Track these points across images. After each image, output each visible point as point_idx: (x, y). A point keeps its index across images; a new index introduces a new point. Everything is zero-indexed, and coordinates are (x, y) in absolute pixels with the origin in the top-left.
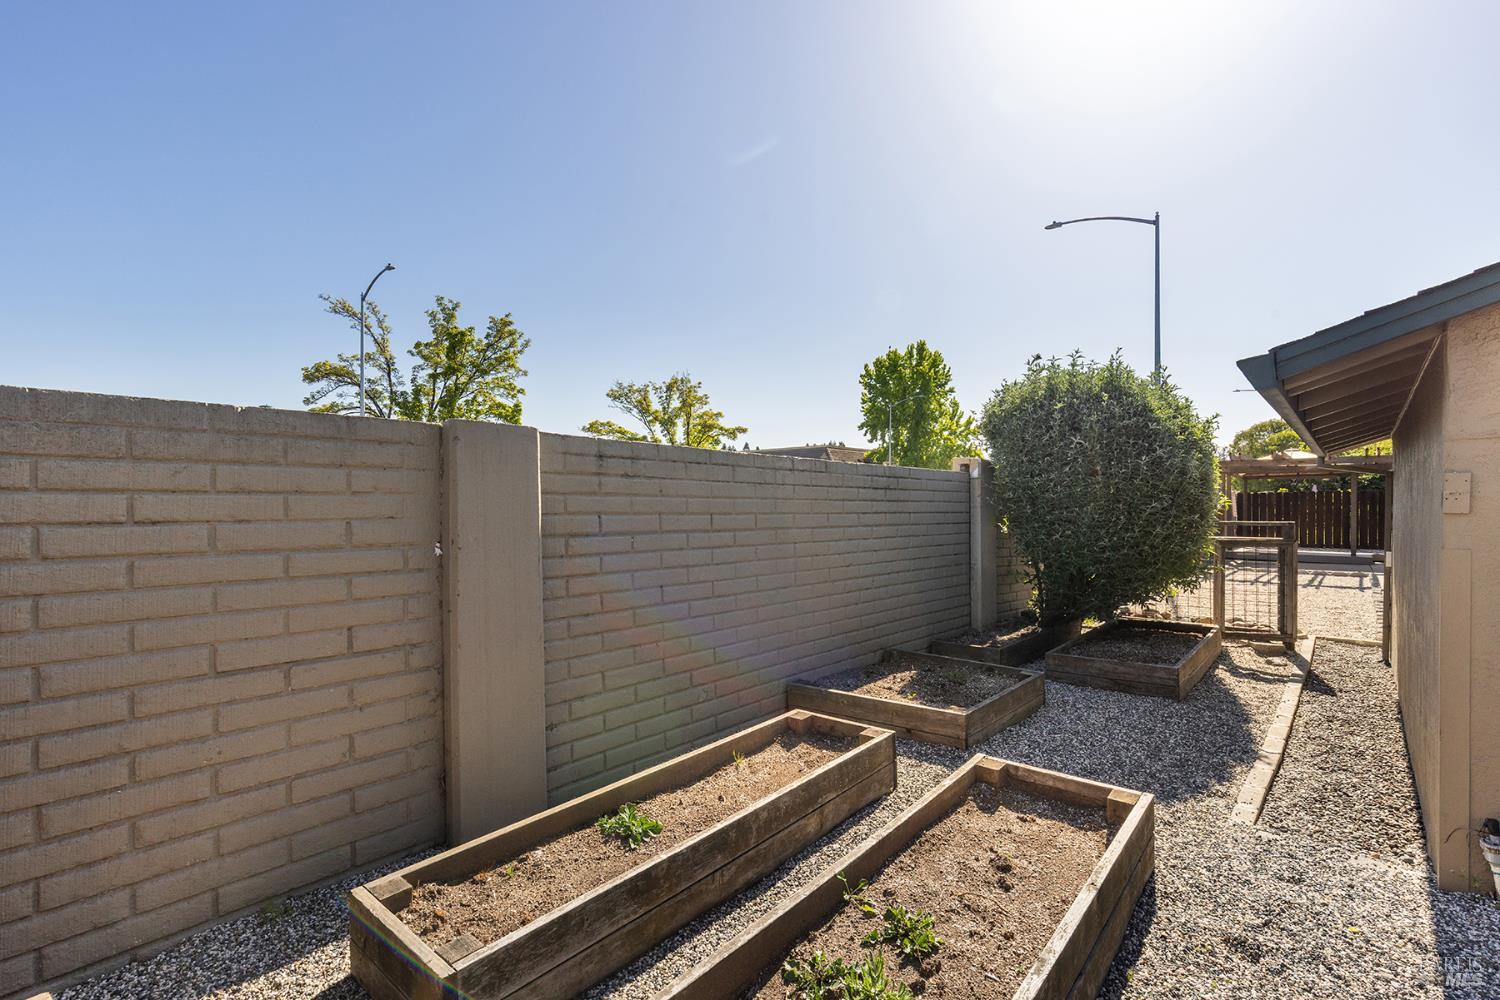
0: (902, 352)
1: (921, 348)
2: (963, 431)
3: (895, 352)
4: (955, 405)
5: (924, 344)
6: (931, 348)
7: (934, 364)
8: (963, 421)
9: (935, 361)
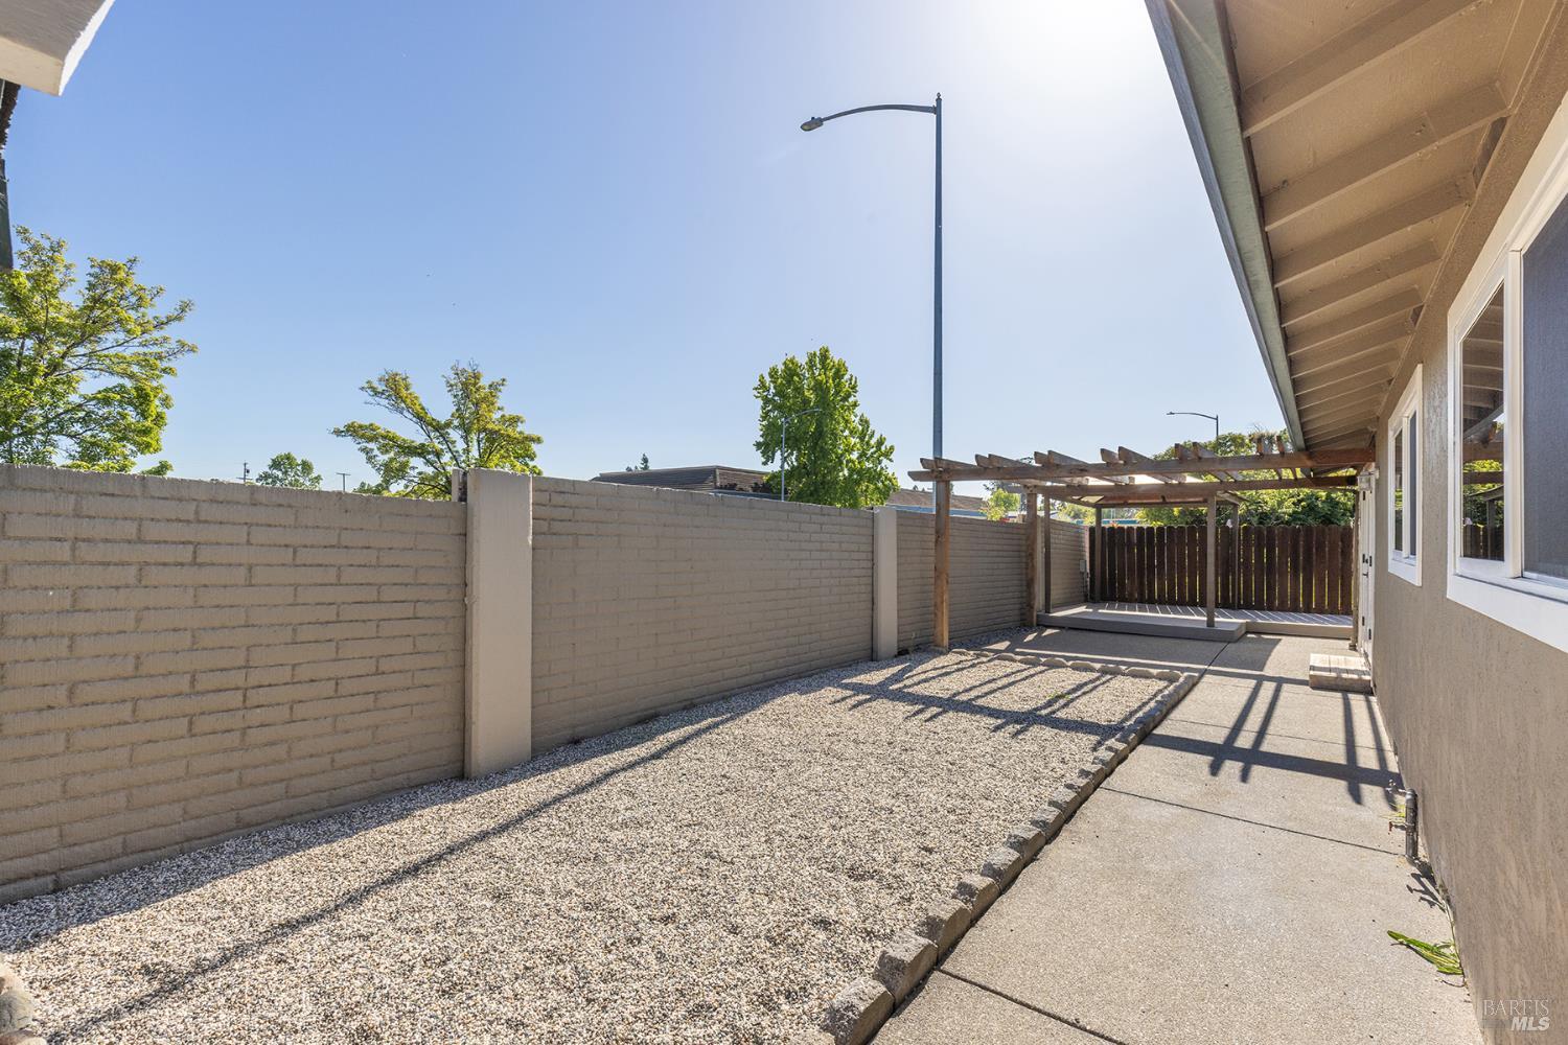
0: (802, 360)
1: (824, 356)
2: (875, 453)
3: (792, 361)
4: (865, 422)
5: (827, 351)
6: (835, 356)
7: (838, 375)
8: (873, 442)
9: (838, 371)
